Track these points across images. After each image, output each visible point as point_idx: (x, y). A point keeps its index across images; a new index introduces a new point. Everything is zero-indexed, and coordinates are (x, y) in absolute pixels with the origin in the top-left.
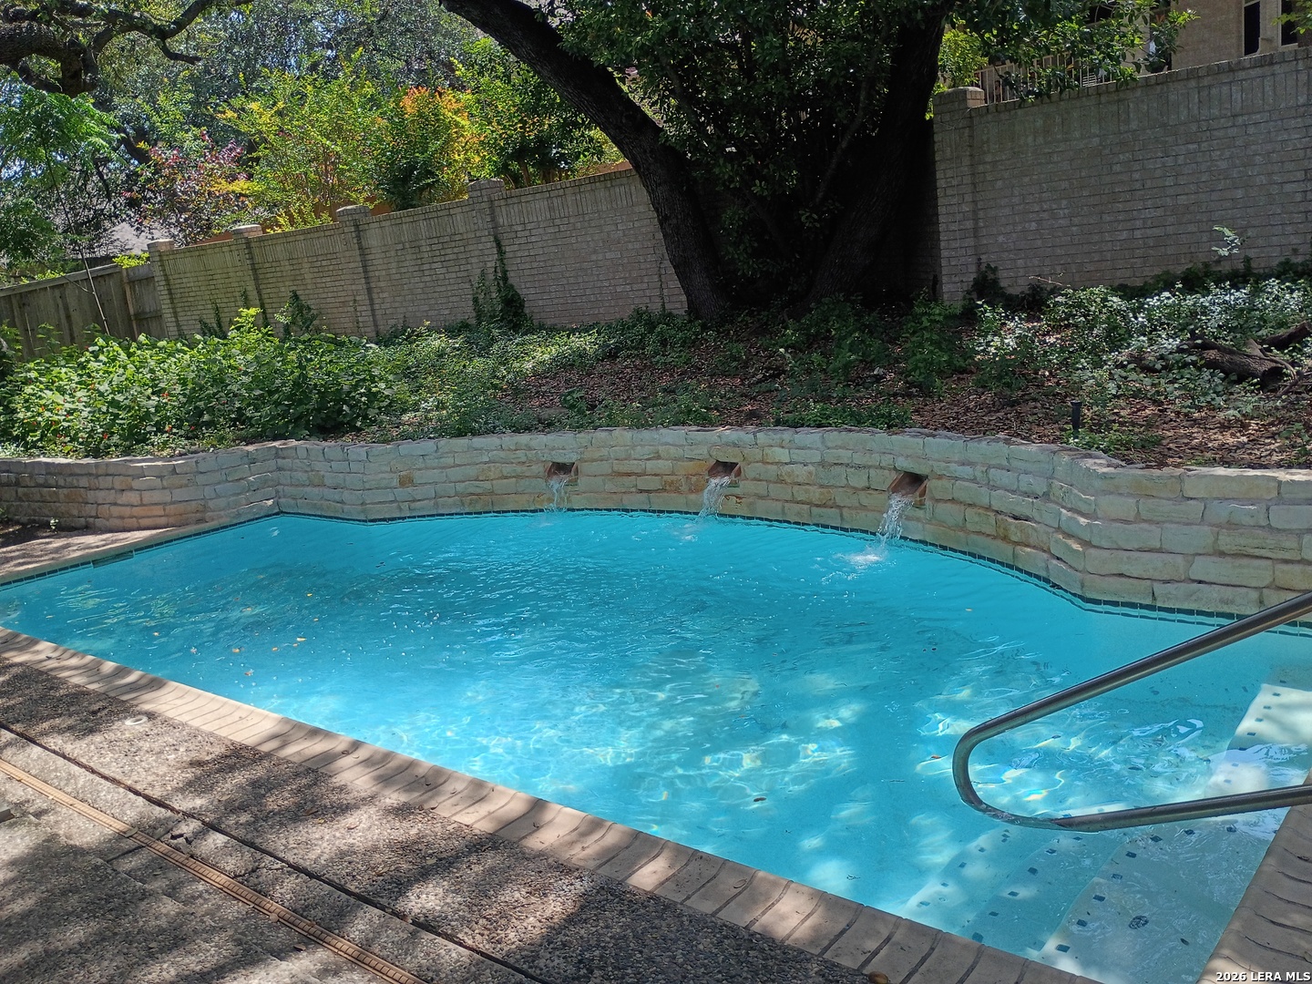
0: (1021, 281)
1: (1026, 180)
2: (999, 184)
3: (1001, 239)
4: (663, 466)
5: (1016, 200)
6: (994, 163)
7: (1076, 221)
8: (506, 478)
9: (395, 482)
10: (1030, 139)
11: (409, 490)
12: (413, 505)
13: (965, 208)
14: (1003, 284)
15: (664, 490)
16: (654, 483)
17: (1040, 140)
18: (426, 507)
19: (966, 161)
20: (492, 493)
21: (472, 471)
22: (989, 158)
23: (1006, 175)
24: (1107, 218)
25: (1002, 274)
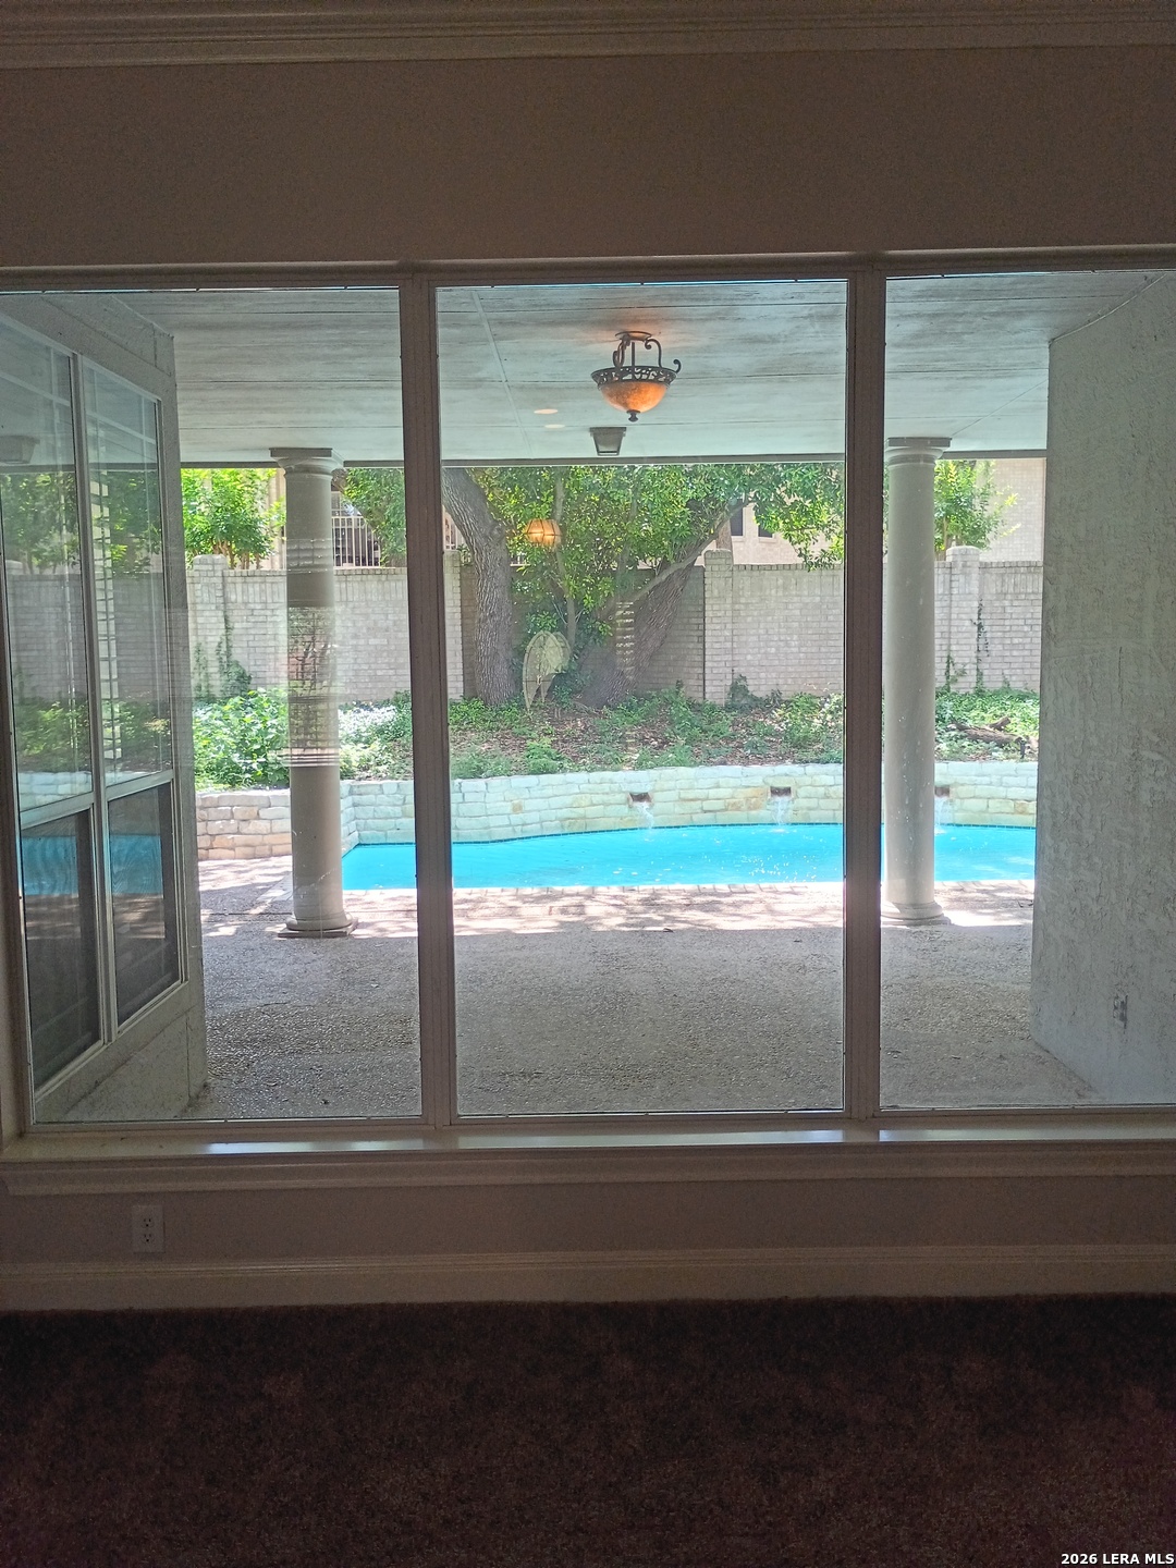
0: (763, 688)
1: (770, 618)
2: (749, 619)
3: (749, 657)
4: (723, 792)
5: (761, 631)
6: (747, 604)
7: (803, 649)
8: (594, 805)
9: (509, 810)
10: (773, 592)
11: (521, 815)
12: (525, 828)
13: (727, 633)
14: (750, 689)
15: (726, 810)
16: (719, 805)
17: (780, 594)
18: (534, 829)
19: (729, 601)
20: (584, 818)
21: (569, 800)
22: (743, 600)
23: (755, 613)
24: (823, 650)
25: (750, 682)
